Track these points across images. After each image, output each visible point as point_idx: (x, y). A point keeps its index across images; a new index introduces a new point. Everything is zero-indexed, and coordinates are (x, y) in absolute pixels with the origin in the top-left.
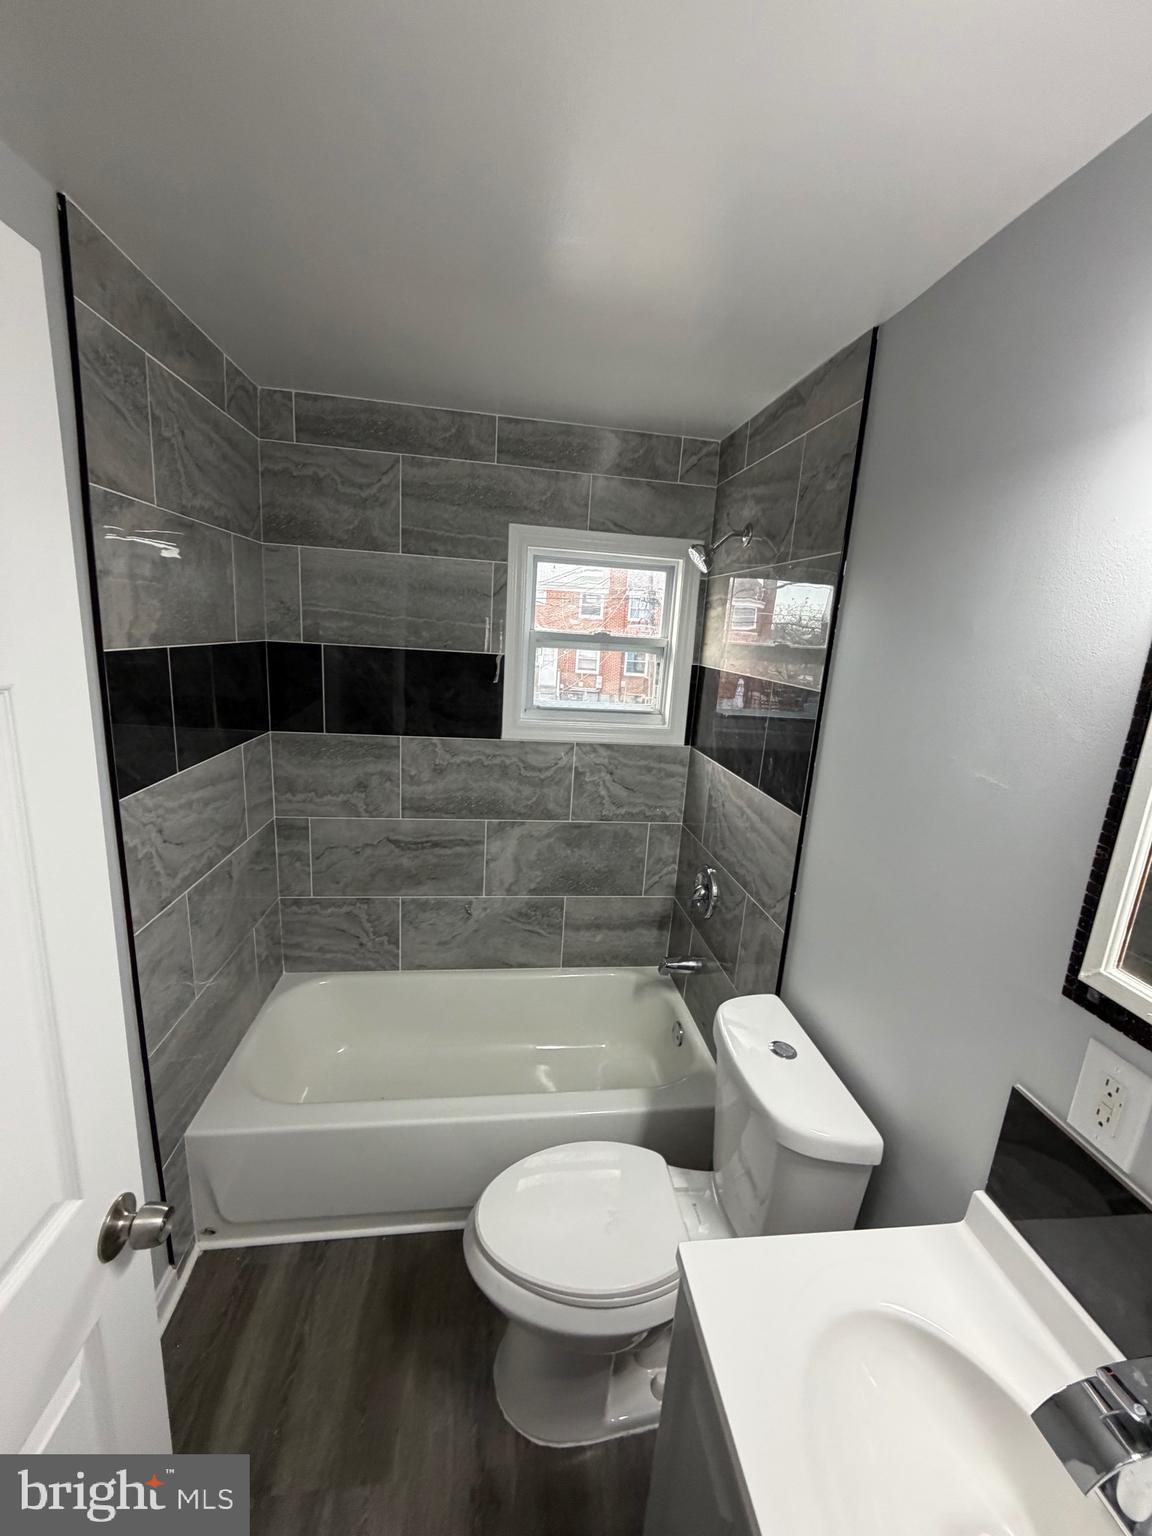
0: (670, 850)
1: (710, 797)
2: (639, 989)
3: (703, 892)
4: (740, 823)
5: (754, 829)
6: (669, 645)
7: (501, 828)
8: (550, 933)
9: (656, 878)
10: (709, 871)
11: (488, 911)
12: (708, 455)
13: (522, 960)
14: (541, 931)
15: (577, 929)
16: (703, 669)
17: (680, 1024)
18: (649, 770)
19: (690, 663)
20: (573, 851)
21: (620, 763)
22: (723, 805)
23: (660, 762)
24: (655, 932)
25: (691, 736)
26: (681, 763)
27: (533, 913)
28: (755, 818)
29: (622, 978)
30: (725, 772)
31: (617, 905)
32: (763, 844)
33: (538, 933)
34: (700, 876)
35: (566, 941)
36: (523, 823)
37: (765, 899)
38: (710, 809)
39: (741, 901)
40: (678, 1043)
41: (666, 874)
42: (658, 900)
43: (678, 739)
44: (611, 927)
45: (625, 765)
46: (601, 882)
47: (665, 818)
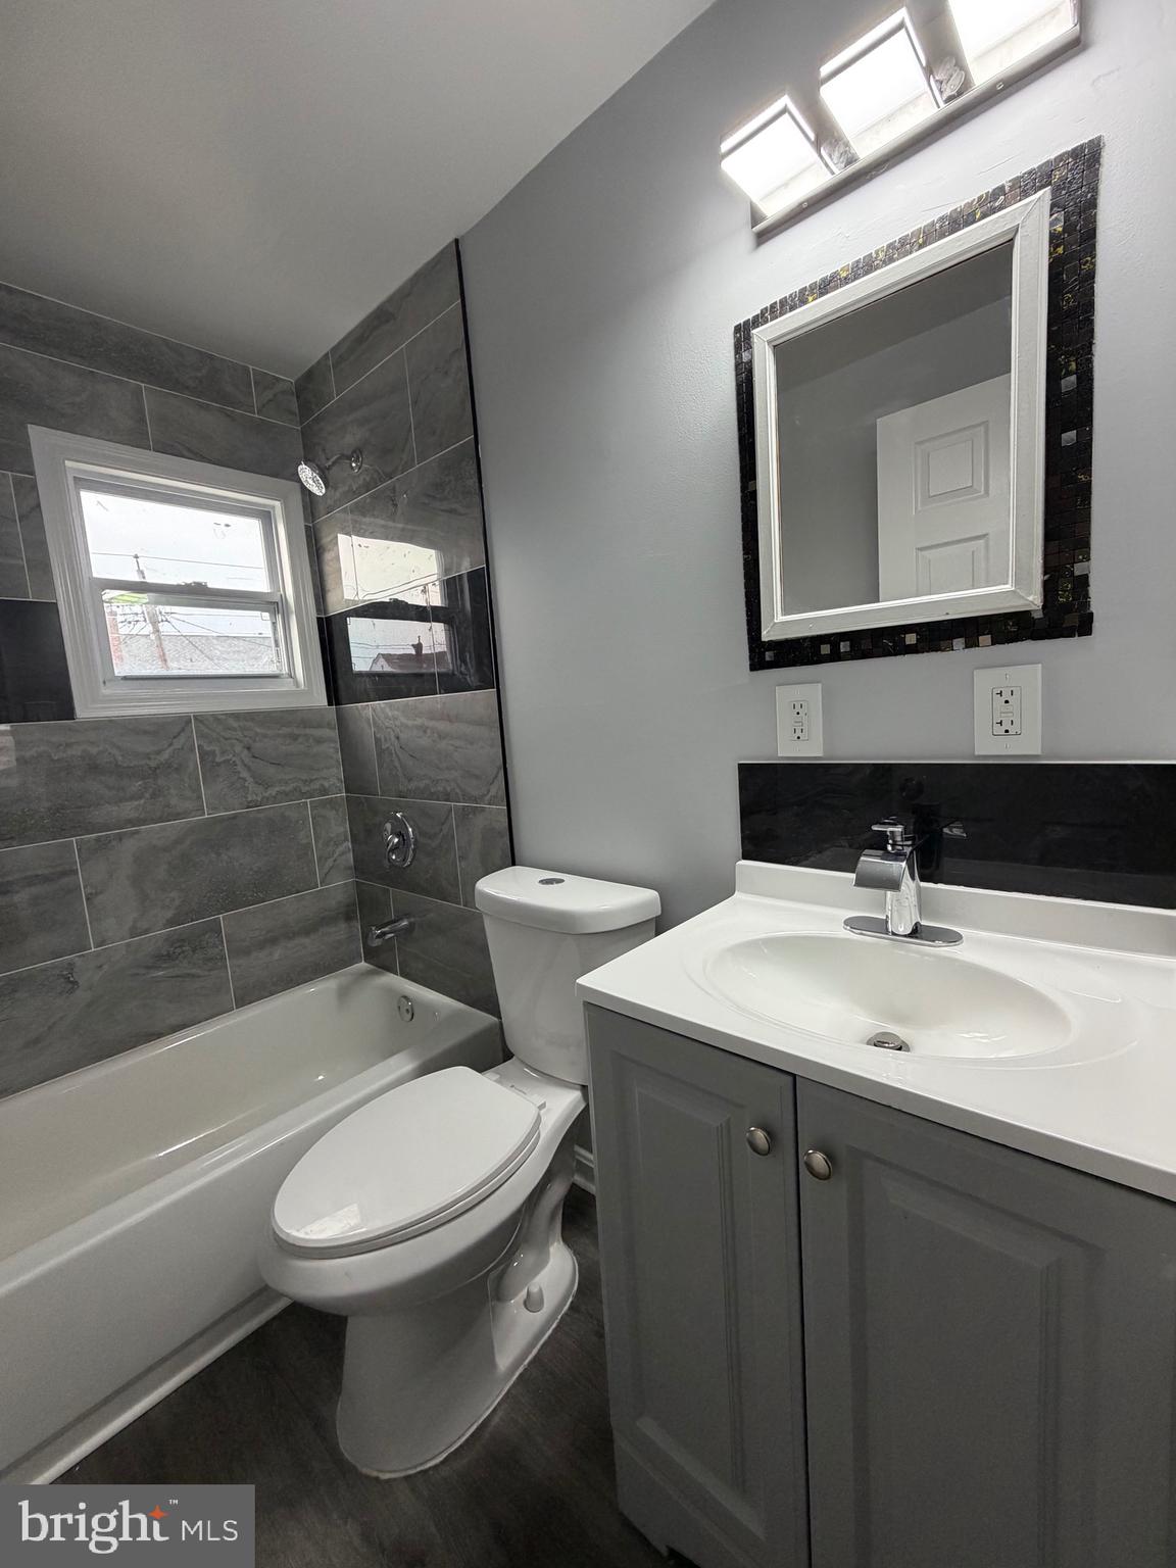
0: (339, 826)
1: (377, 740)
2: (343, 993)
3: (396, 840)
4: (425, 741)
5: (442, 736)
6: (284, 599)
7: (102, 845)
8: (210, 970)
9: (330, 862)
10: (398, 815)
11: (106, 967)
12: (283, 392)
13: (173, 1020)
14: (194, 971)
15: (247, 952)
16: (329, 619)
17: (405, 997)
18: (295, 738)
19: (313, 615)
20: (219, 854)
21: (257, 734)
22: (398, 738)
23: (305, 727)
24: (343, 925)
25: (334, 696)
26: (329, 726)
27: (178, 950)
28: (442, 726)
29: (320, 990)
30: (391, 705)
31: (291, 907)
32: (458, 743)
33: (193, 976)
34: (388, 826)
35: (233, 972)
36: (137, 832)
37: (475, 793)
38: (381, 752)
39: (447, 818)
40: (410, 1016)
41: (340, 855)
42: (338, 886)
43: (320, 698)
44: (290, 935)
45: (265, 736)
46: (267, 885)
47: (324, 791)
